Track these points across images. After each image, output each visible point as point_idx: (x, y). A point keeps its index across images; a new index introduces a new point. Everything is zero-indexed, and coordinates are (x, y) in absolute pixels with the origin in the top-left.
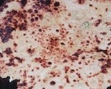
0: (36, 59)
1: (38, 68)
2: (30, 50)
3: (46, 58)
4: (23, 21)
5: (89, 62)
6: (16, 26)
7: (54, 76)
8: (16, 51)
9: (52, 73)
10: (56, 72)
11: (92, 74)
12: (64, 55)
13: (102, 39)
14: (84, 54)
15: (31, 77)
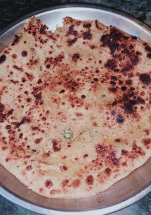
0: (63, 57)
1: (51, 53)
2: (78, 57)
3: (57, 67)
4: (118, 67)
5: (20, 101)
6: (115, 56)
7: (31, 61)
8: (84, 43)
9: (36, 61)
10: (34, 66)
11: (4, 92)
12: (48, 84)
13: (34, 134)
14: (33, 103)
15: (46, 42)
